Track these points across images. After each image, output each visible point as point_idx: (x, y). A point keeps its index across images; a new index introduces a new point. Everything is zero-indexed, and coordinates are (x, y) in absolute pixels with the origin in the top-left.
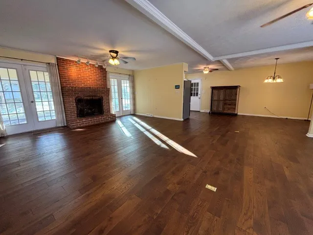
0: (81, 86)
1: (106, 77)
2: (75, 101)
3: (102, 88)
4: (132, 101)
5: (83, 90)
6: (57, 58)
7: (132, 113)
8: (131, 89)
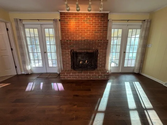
0: (78, 39)
1: (107, 27)
2: (71, 53)
3: (99, 40)
4: (138, 57)
5: (77, 43)
6: (60, 13)
7: (136, 71)
8: (142, 41)
